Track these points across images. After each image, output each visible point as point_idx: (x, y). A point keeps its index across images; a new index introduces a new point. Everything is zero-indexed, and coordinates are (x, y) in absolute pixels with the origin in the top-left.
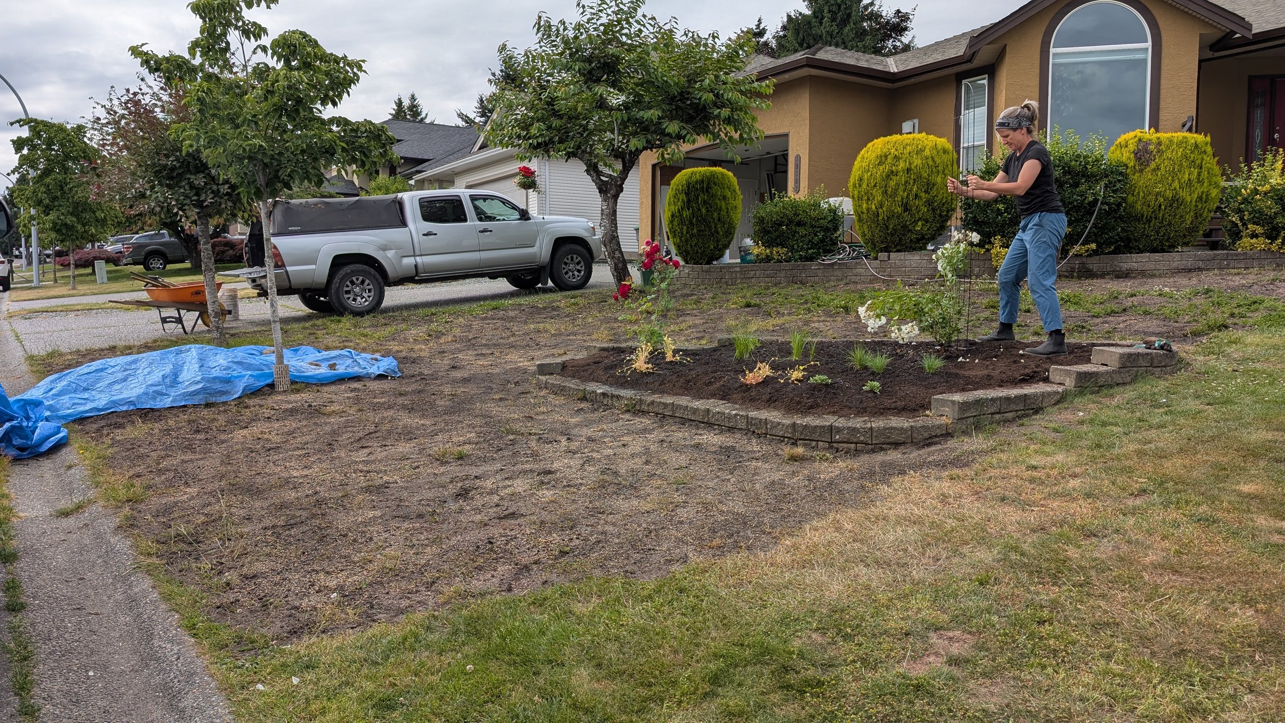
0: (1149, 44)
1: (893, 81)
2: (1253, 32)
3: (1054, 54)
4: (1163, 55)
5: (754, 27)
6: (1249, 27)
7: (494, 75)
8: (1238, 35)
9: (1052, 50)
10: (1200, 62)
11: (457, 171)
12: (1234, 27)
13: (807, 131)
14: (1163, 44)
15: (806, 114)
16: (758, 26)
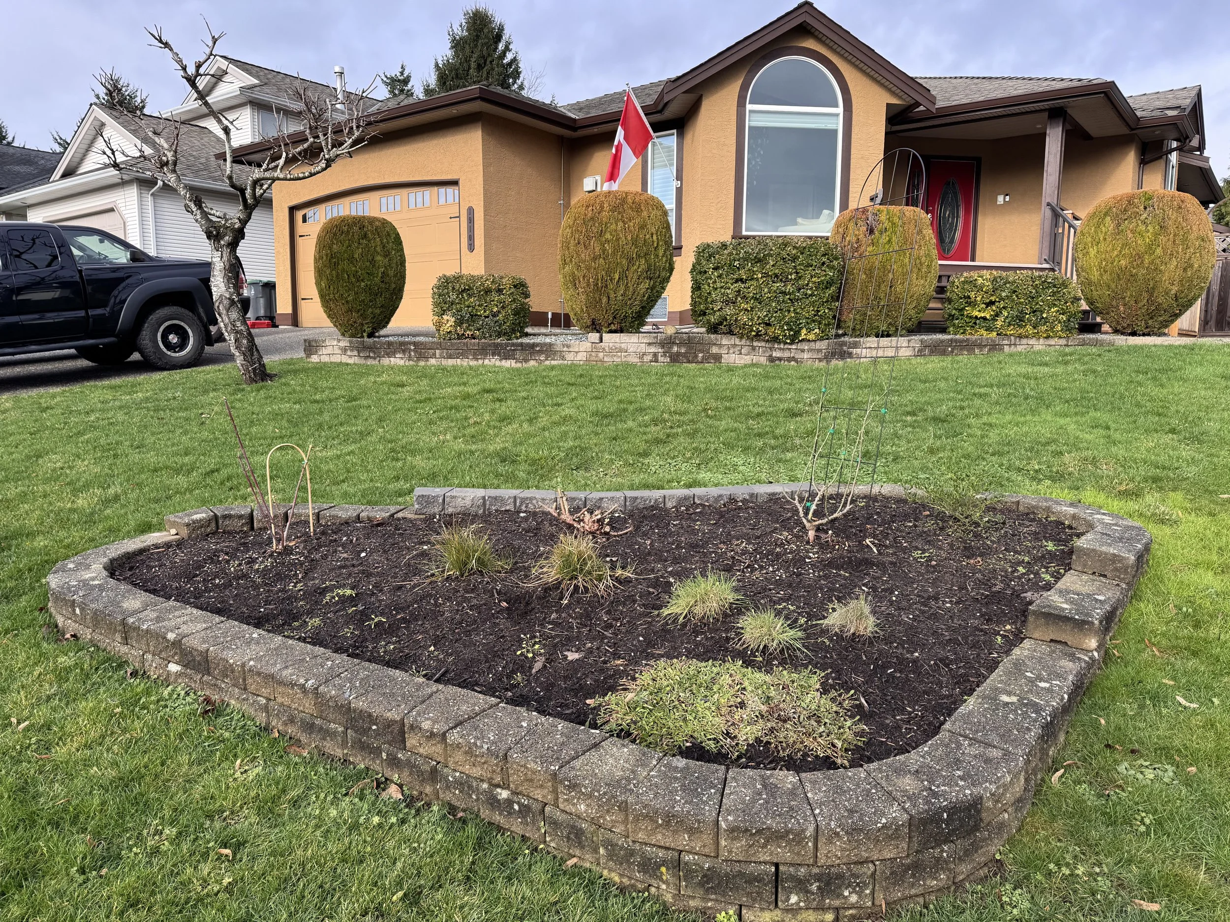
0: (840, 110)
1: (575, 129)
2: (937, 107)
3: (750, 111)
4: (853, 123)
5: (398, 74)
6: (932, 100)
7: (98, 97)
8: (922, 108)
9: (749, 107)
10: (886, 133)
11: (29, 202)
12: (920, 99)
13: (481, 179)
14: (854, 111)
15: (478, 157)
16: (402, 73)
